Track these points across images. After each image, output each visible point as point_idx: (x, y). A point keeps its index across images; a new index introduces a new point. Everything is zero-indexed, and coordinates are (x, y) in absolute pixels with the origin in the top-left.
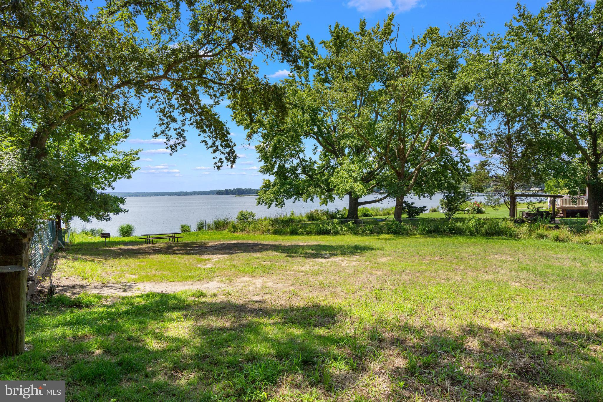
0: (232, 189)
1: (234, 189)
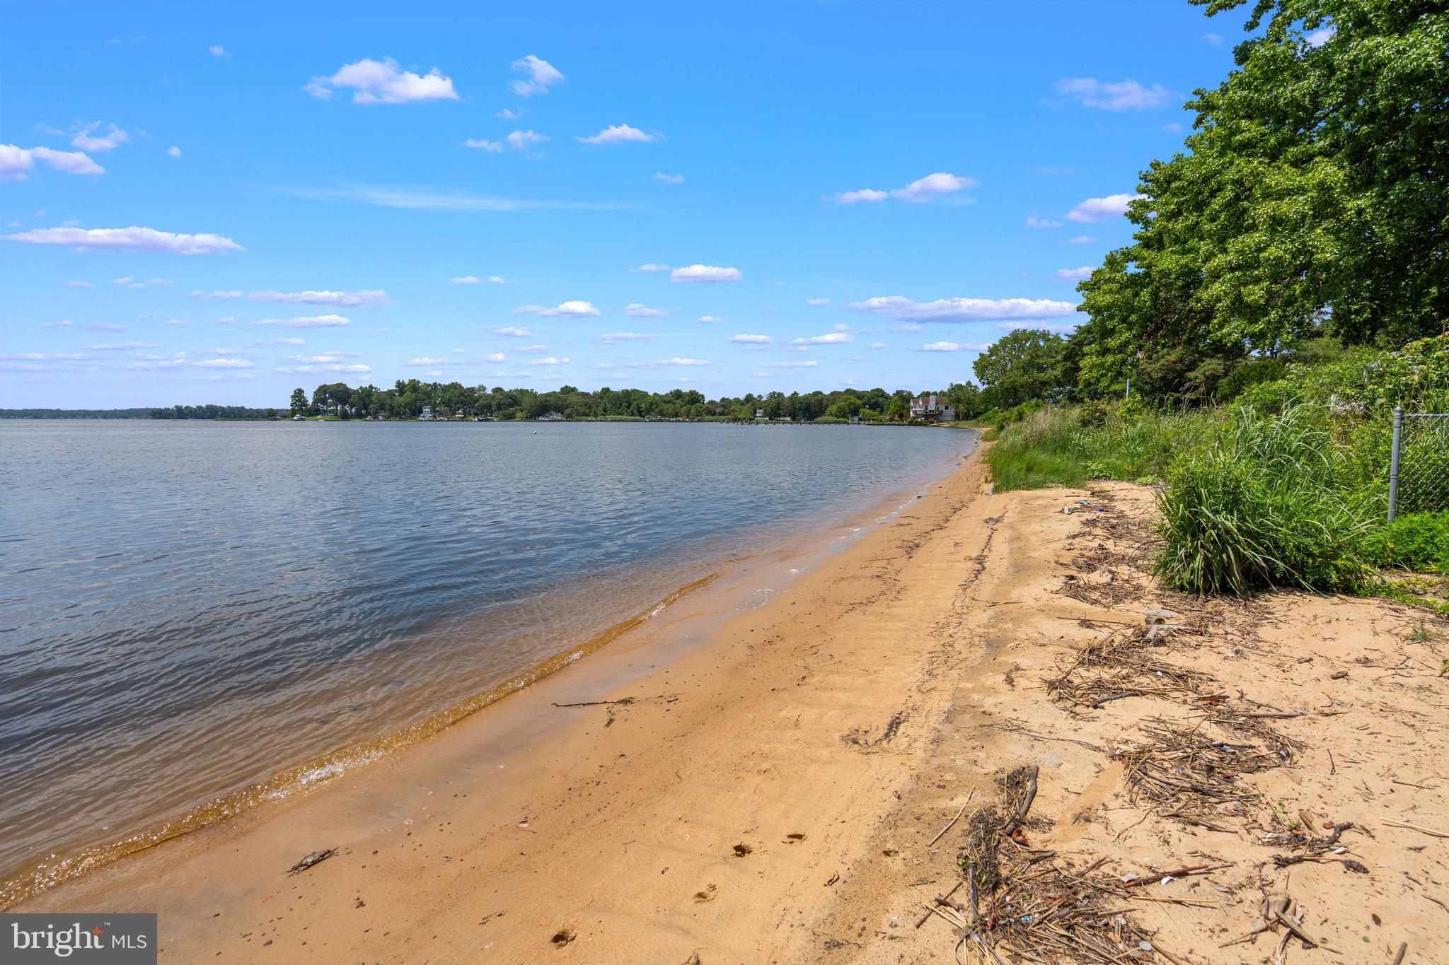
0: (194, 406)
1: (200, 408)
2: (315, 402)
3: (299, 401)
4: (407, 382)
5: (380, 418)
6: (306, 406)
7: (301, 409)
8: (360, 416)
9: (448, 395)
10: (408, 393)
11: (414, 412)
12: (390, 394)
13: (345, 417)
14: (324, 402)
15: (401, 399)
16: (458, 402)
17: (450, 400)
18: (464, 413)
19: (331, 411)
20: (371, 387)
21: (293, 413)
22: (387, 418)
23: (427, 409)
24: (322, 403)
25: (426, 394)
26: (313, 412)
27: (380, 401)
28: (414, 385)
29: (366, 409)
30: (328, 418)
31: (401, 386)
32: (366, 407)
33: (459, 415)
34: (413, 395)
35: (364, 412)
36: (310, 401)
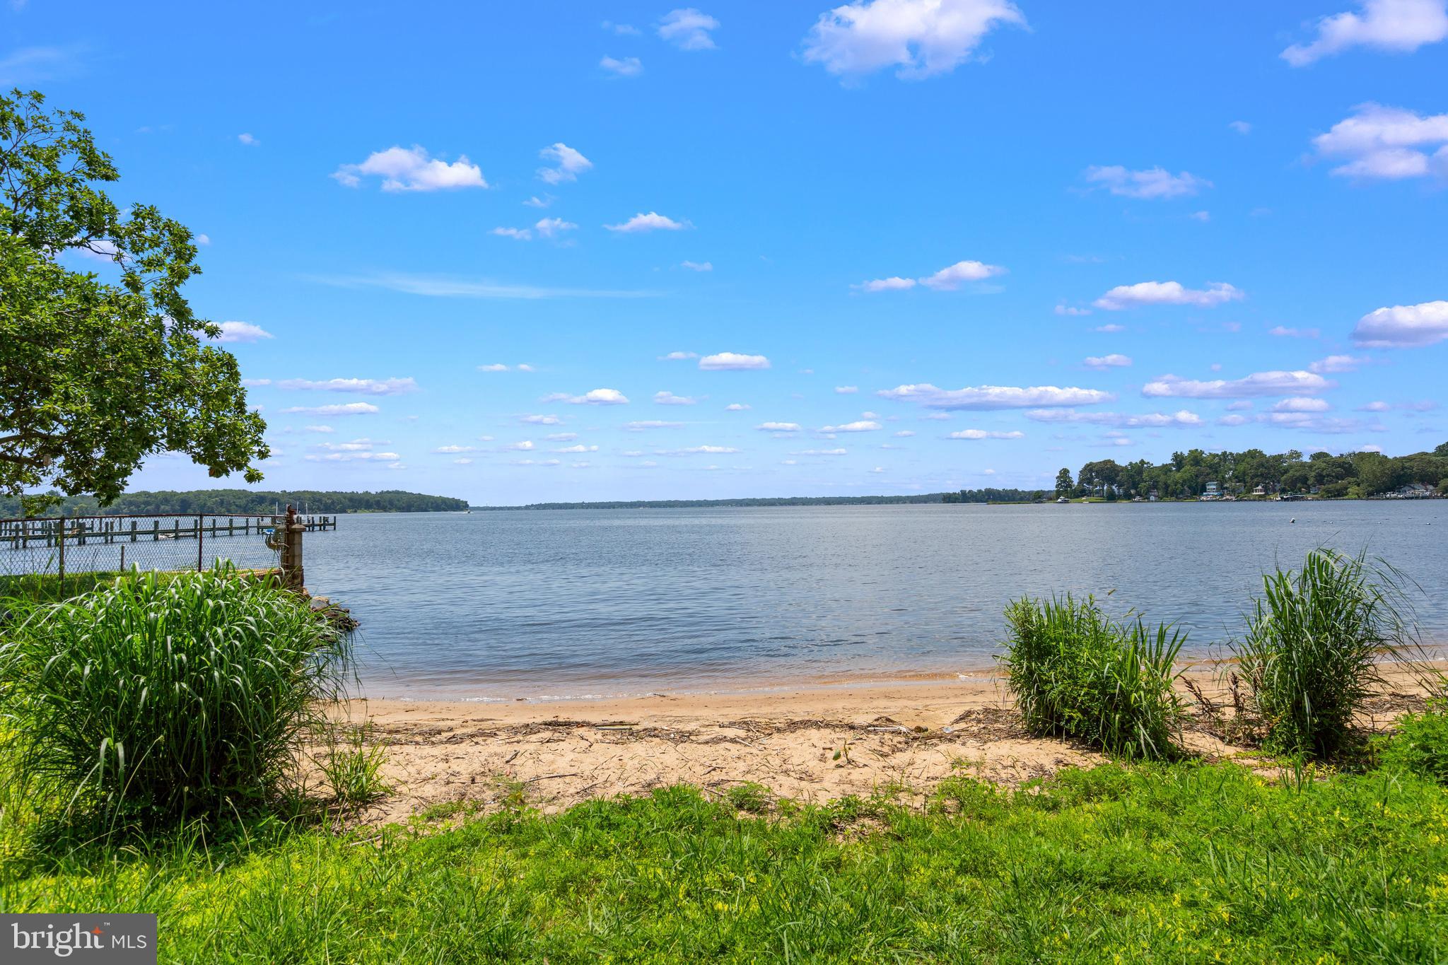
2: (1080, 482)
3: (1065, 482)
4: (1186, 453)
5: (1152, 498)
6: (1070, 486)
7: (1067, 491)
8: (1128, 497)
9: (1241, 468)
10: (1187, 467)
11: (1194, 490)
12: (1165, 469)
13: (1112, 498)
14: (1090, 481)
15: (1179, 475)
16: (1256, 476)
17: (1244, 473)
18: (1266, 489)
19: (1097, 492)
20: (1142, 462)
21: (1058, 494)
22: (1160, 499)
23: (1212, 486)
24: (1088, 484)
25: (1210, 467)
26: (1079, 493)
27: (1151, 478)
28: (1196, 457)
29: (1136, 488)
30: (1092, 499)
31: (1179, 460)
32: (1135, 486)
33: (1258, 492)
34: (1194, 470)
35: (1133, 492)
36: (1075, 480)
